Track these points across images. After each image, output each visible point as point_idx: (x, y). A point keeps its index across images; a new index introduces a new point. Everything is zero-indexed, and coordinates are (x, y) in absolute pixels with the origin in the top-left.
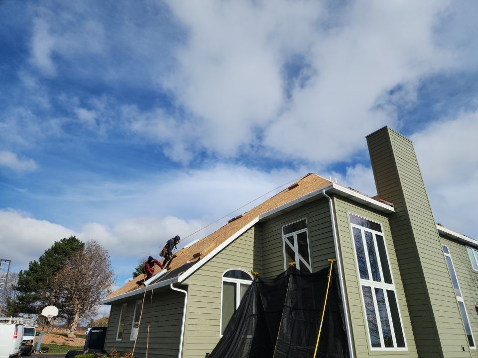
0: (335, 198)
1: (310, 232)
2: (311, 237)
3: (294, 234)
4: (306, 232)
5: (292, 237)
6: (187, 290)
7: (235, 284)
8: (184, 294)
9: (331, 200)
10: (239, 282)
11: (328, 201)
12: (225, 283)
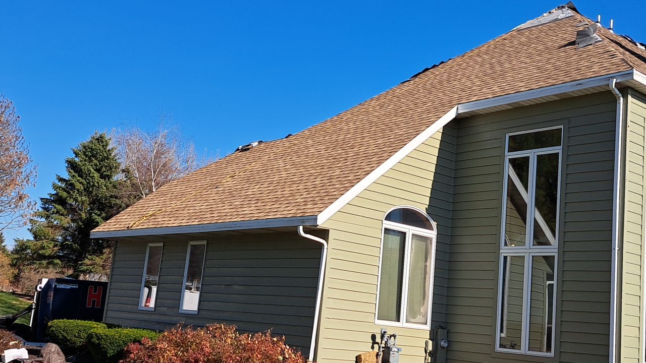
0: (629, 97)
1: (567, 156)
2: (566, 166)
3: (532, 155)
4: (558, 153)
5: (527, 159)
6: (326, 239)
7: (403, 235)
8: (322, 245)
9: (622, 99)
10: (410, 230)
11: (615, 101)
12: (387, 231)
